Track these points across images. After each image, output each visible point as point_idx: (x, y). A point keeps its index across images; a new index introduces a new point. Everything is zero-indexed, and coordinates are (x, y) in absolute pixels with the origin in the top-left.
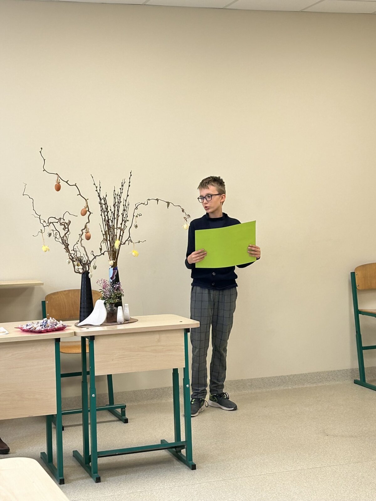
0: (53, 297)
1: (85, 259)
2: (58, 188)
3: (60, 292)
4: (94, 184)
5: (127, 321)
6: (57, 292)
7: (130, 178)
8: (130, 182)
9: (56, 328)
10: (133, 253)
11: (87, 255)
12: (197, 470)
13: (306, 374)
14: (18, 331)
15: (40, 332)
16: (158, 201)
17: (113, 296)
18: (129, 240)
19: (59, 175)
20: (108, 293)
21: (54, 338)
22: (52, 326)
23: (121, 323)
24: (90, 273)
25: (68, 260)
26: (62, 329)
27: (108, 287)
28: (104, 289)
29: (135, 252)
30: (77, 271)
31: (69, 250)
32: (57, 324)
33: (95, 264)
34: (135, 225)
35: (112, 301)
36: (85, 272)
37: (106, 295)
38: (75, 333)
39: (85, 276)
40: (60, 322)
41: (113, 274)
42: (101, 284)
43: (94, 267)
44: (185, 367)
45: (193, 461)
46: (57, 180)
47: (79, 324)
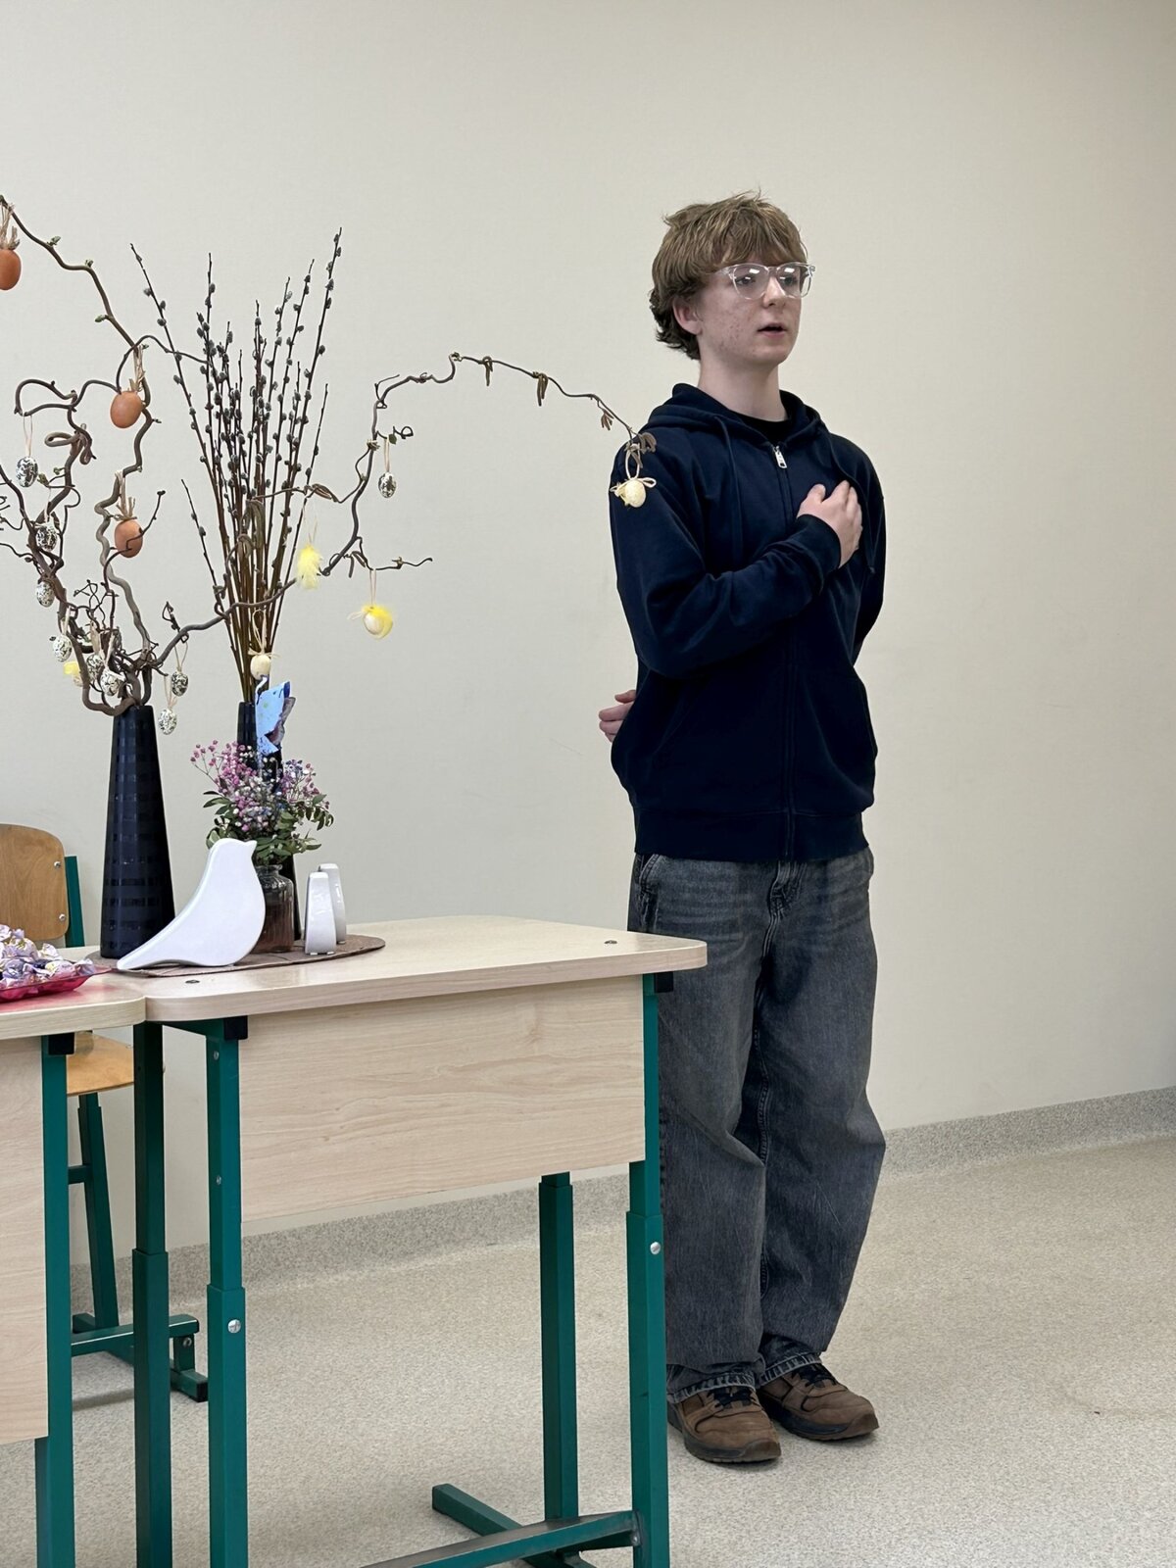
1: (132, 645)
2: (10, 274)
4: (150, 292)
5: (347, 948)
7: (330, 268)
8: (330, 287)
9: (44, 980)
10: (370, 618)
11: (138, 623)
16: (489, 369)
17: (283, 821)
18: (353, 553)
19: (15, 211)
20: (256, 808)
21: (43, 1037)
22: (21, 972)
23: (326, 954)
24: (168, 711)
25: (63, 640)
26: (67, 984)
27: (254, 781)
28: (225, 791)
29: (379, 610)
30: (95, 698)
31: (63, 591)
32: (40, 960)
33: (180, 669)
34: (384, 481)
35: (276, 846)
36: (132, 705)
37: (246, 819)
38: (147, 1009)
39: (133, 726)
40: (48, 952)
41: (281, 715)
42: (211, 765)
43: (179, 683)
44: (644, 1159)
46: (4, 232)
47: (122, 964)
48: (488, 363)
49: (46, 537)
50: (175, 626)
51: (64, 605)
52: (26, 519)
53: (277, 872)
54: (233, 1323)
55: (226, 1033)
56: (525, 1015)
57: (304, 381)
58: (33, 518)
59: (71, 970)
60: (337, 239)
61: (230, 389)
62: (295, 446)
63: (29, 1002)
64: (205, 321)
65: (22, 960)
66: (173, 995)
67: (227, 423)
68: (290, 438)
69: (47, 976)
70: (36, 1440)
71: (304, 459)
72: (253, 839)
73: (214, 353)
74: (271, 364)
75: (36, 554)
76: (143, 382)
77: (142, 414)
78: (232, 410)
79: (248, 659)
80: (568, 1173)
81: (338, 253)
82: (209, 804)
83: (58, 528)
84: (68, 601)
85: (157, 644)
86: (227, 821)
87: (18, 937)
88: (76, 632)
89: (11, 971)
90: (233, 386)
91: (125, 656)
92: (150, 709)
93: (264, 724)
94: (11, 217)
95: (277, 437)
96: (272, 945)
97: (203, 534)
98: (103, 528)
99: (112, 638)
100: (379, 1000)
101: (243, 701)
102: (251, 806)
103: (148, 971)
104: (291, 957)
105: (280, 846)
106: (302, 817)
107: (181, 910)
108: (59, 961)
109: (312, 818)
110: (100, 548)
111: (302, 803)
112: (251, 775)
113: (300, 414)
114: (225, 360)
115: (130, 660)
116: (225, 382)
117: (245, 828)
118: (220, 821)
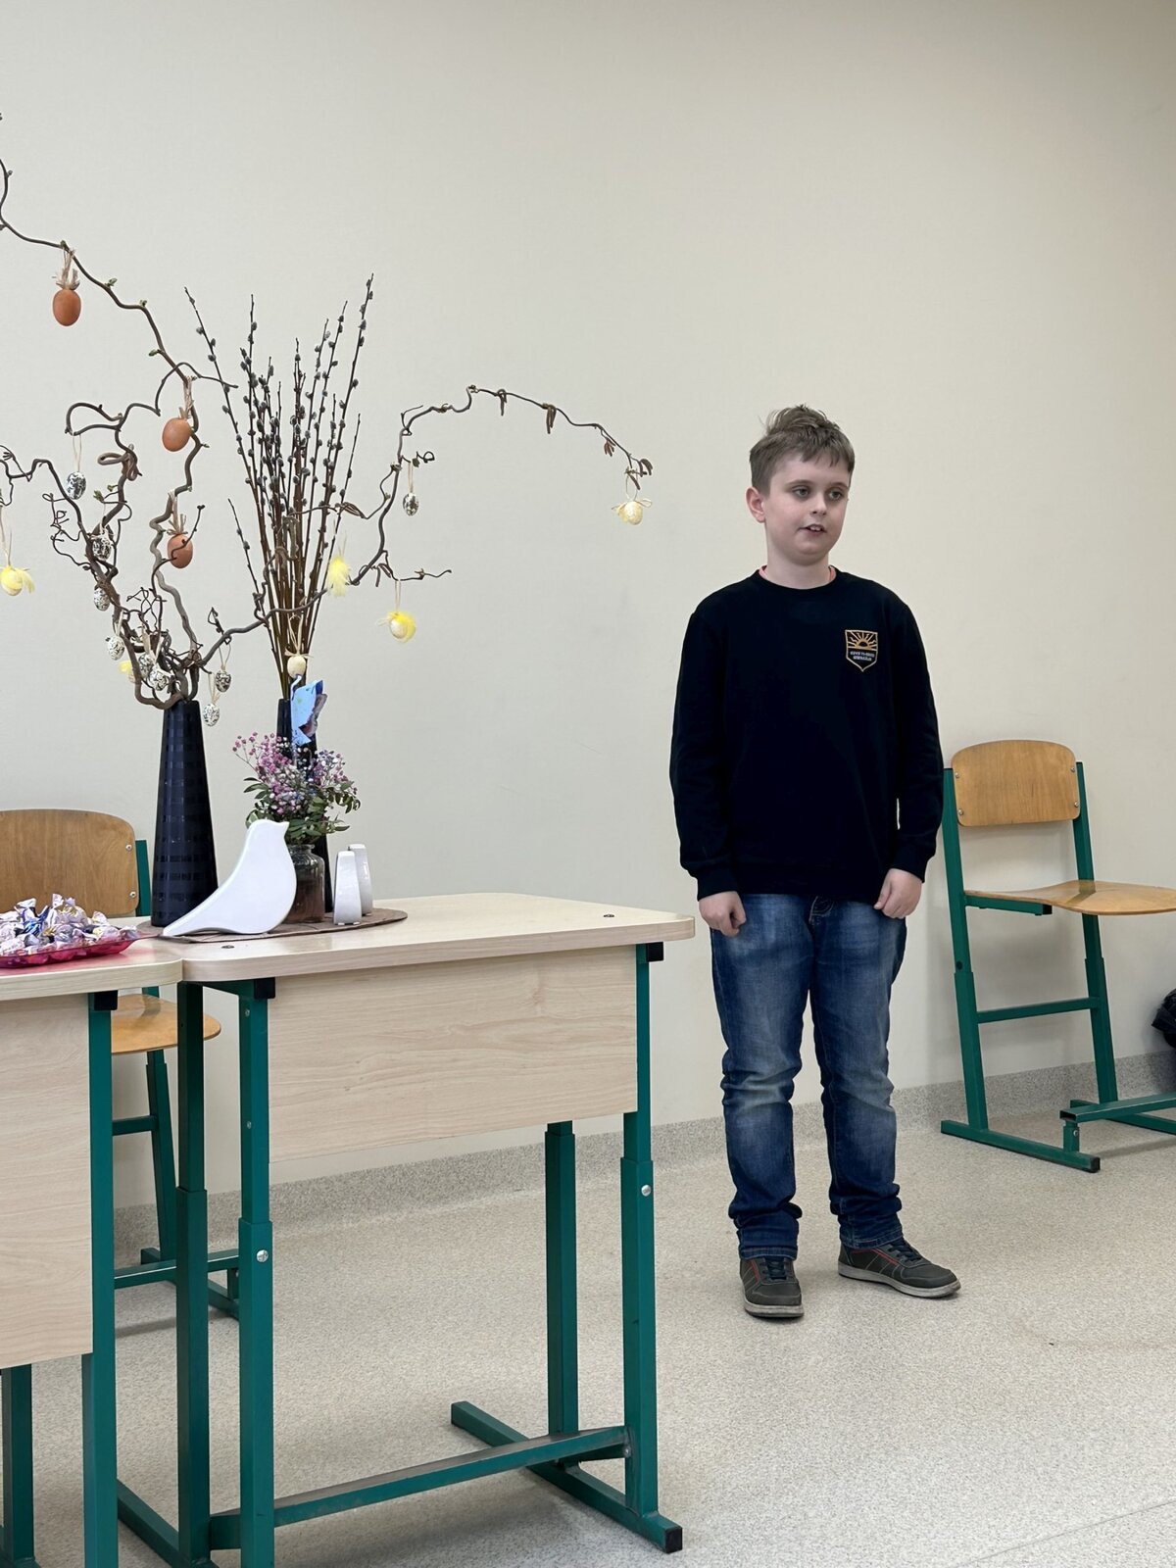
1: (180, 646)
2: (68, 311)
4: (202, 331)
5: (370, 919)
7: (363, 310)
8: (363, 326)
9: (91, 943)
10: (395, 624)
11: (186, 627)
12: (687, 1551)
16: (504, 400)
17: (315, 804)
18: (379, 565)
19: (75, 255)
20: (291, 793)
21: (89, 994)
22: (71, 936)
23: (352, 924)
24: (212, 705)
25: (116, 640)
26: (113, 947)
27: (288, 769)
28: (263, 777)
29: (403, 616)
30: (146, 693)
31: (117, 597)
32: (89, 926)
33: (223, 668)
34: (408, 500)
35: (308, 828)
36: (180, 700)
37: (281, 803)
38: (184, 969)
39: (181, 719)
40: (98, 919)
41: (314, 710)
42: (251, 754)
43: (223, 681)
44: (636, 1110)
45: (663, 1510)
46: (65, 273)
47: (168, 931)
48: (502, 395)
49: (101, 547)
50: (220, 630)
51: (118, 609)
52: (83, 531)
53: (310, 851)
54: (261, 1253)
55: (257, 993)
56: (529, 980)
57: (339, 411)
58: (89, 530)
59: (116, 935)
60: (369, 284)
61: (271, 417)
62: (331, 469)
63: (77, 963)
64: (248, 355)
65: (72, 926)
66: (209, 960)
67: (268, 448)
68: (326, 462)
69: (95, 940)
70: (83, 1356)
71: (338, 481)
72: (288, 820)
73: (256, 384)
74: (311, 397)
75: (93, 562)
76: (192, 410)
77: (191, 438)
78: (273, 436)
79: (286, 659)
80: (571, 1124)
81: (370, 296)
82: (249, 789)
83: (111, 539)
84: (122, 605)
85: (202, 645)
86: (266, 805)
87: (70, 905)
88: (129, 634)
89: (62, 935)
90: (273, 414)
91: (174, 656)
92: (197, 703)
93: (299, 718)
94: (73, 261)
95: (314, 461)
96: (304, 917)
97: (247, 547)
98: (157, 542)
99: (162, 639)
100: (395, 964)
101: (282, 697)
102: (286, 792)
103: (190, 938)
104: (322, 926)
105: (312, 827)
106: (332, 801)
107: (223, 882)
108: (104, 928)
109: (341, 802)
110: (152, 560)
111: (332, 789)
112: (286, 763)
113: (335, 441)
114: (266, 390)
115: (179, 660)
116: (267, 411)
117: (280, 811)
118: (260, 804)
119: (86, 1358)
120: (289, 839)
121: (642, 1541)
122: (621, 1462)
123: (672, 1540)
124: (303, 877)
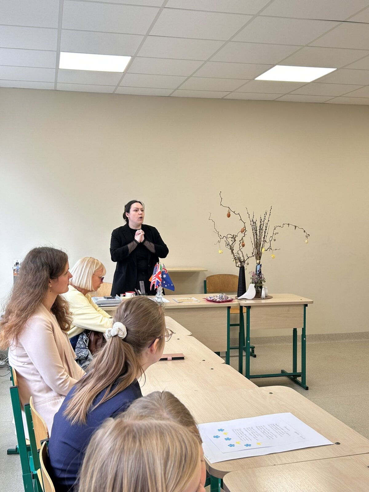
0: (211, 278)
1: (242, 259)
2: (229, 216)
3: (215, 275)
4: (248, 213)
5: (267, 297)
6: (214, 275)
7: (270, 210)
8: (270, 213)
9: (228, 300)
10: (272, 256)
11: (243, 256)
12: (309, 390)
13: (363, 332)
14: (205, 300)
15: (219, 302)
17: (259, 282)
18: (270, 248)
19: (230, 208)
21: (227, 306)
22: (226, 299)
23: (263, 299)
24: (246, 267)
25: (233, 259)
28: (253, 277)
29: (273, 255)
30: (237, 266)
31: (234, 253)
32: (228, 297)
33: (248, 262)
34: (274, 239)
36: (242, 266)
39: (242, 269)
41: (260, 268)
42: (252, 274)
43: (248, 264)
44: (304, 327)
45: (306, 385)
46: (229, 211)
47: (239, 298)
48: (289, 224)
50: (248, 257)
51: (234, 254)
53: (258, 288)
55: (249, 308)
56: (287, 308)
57: (266, 224)
58: (230, 245)
59: (231, 299)
60: (271, 207)
62: (265, 232)
63: (226, 302)
64: (253, 220)
65: (226, 297)
66: (243, 303)
72: (255, 284)
73: (254, 223)
75: (231, 249)
76: (245, 227)
77: (245, 230)
80: (296, 328)
82: (250, 279)
83: (233, 246)
85: (245, 259)
87: (225, 294)
88: (235, 258)
89: (224, 298)
92: (244, 267)
96: (257, 297)
97: (253, 244)
98: (240, 244)
99: (240, 258)
102: (255, 280)
103: (241, 299)
104: (260, 299)
105: (259, 284)
106: (262, 281)
107: (247, 291)
108: (230, 297)
109: (264, 281)
110: (239, 246)
111: (262, 279)
112: (256, 275)
113: (266, 229)
115: (242, 261)
117: (254, 282)
118: (252, 282)
119: (226, 352)
120: (255, 287)
121: (302, 388)
122: (301, 377)
123: (307, 389)
124: (257, 291)
